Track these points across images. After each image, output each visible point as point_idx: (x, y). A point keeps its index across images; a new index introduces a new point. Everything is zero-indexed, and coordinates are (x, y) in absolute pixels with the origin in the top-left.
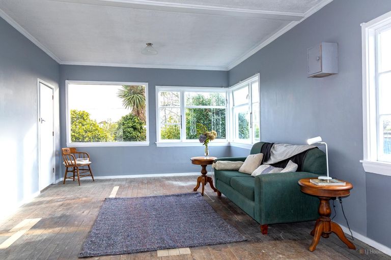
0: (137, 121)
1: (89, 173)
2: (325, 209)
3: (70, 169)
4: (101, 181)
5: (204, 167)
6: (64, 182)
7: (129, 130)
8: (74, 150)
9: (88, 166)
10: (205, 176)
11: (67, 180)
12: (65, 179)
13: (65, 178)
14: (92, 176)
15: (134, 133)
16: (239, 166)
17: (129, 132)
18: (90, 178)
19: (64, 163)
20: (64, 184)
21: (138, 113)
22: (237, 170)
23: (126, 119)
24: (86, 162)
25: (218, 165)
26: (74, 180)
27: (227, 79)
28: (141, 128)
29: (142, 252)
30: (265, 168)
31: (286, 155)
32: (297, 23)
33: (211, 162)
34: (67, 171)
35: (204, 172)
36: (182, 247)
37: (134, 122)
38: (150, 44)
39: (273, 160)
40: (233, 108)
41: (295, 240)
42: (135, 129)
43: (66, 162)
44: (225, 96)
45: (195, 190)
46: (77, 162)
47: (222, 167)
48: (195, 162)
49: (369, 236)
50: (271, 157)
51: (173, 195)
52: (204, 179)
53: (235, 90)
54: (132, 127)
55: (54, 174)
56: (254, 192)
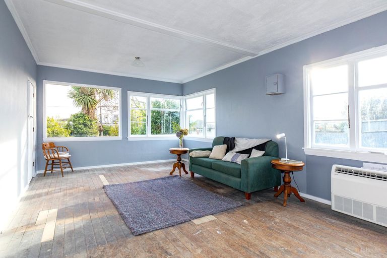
0: (87, 119)
1: (69, 165)
2: (287, 179)
3: (50, 162)
4: (80, 171)
5: (179, 155)
6: (45, 175)
7: (80, 126)
8: (52, 145)
9: (68, 159)
10: (181, 163)
11: (47, 172)
12: (45, 172)
13: (46, 170)
14: (71, 167)
15: (85, 129)
16: (208, 154)
17: (80, 128)
18: (70, 169)
19: (45, 157)
20: (44, 176)
21: (89, 112)
22: (208, 157)
23: (76, 117)
24: (65, 155)
25: (194, 154)
26: (52, 172)
27: (181, 89)
28: (91, 125)
29: (181, 223)
30: (233, 155)
31: (249, 145)
32: (250, 58)
33: (185, 152)
34: (48, 164)
35: (179, 160)
36: (206, 215)
37: (85, 119)
38: (138, 58)
39: (237, 149)
40: (186, 112)
41: (269, 201)
42: (85, 125)
43: (47, 156)
44: (179, 102)
45: (171, 174)
46: (60, 156)
47: (198, 155)
48: (172, 152)
49: (308, 193)
50: (236, 147)
51: (159, 179)
52: (180, 165)
53: (187, 99)
54: (83, 124)
55: (34, 167)
56: (240, 172)
